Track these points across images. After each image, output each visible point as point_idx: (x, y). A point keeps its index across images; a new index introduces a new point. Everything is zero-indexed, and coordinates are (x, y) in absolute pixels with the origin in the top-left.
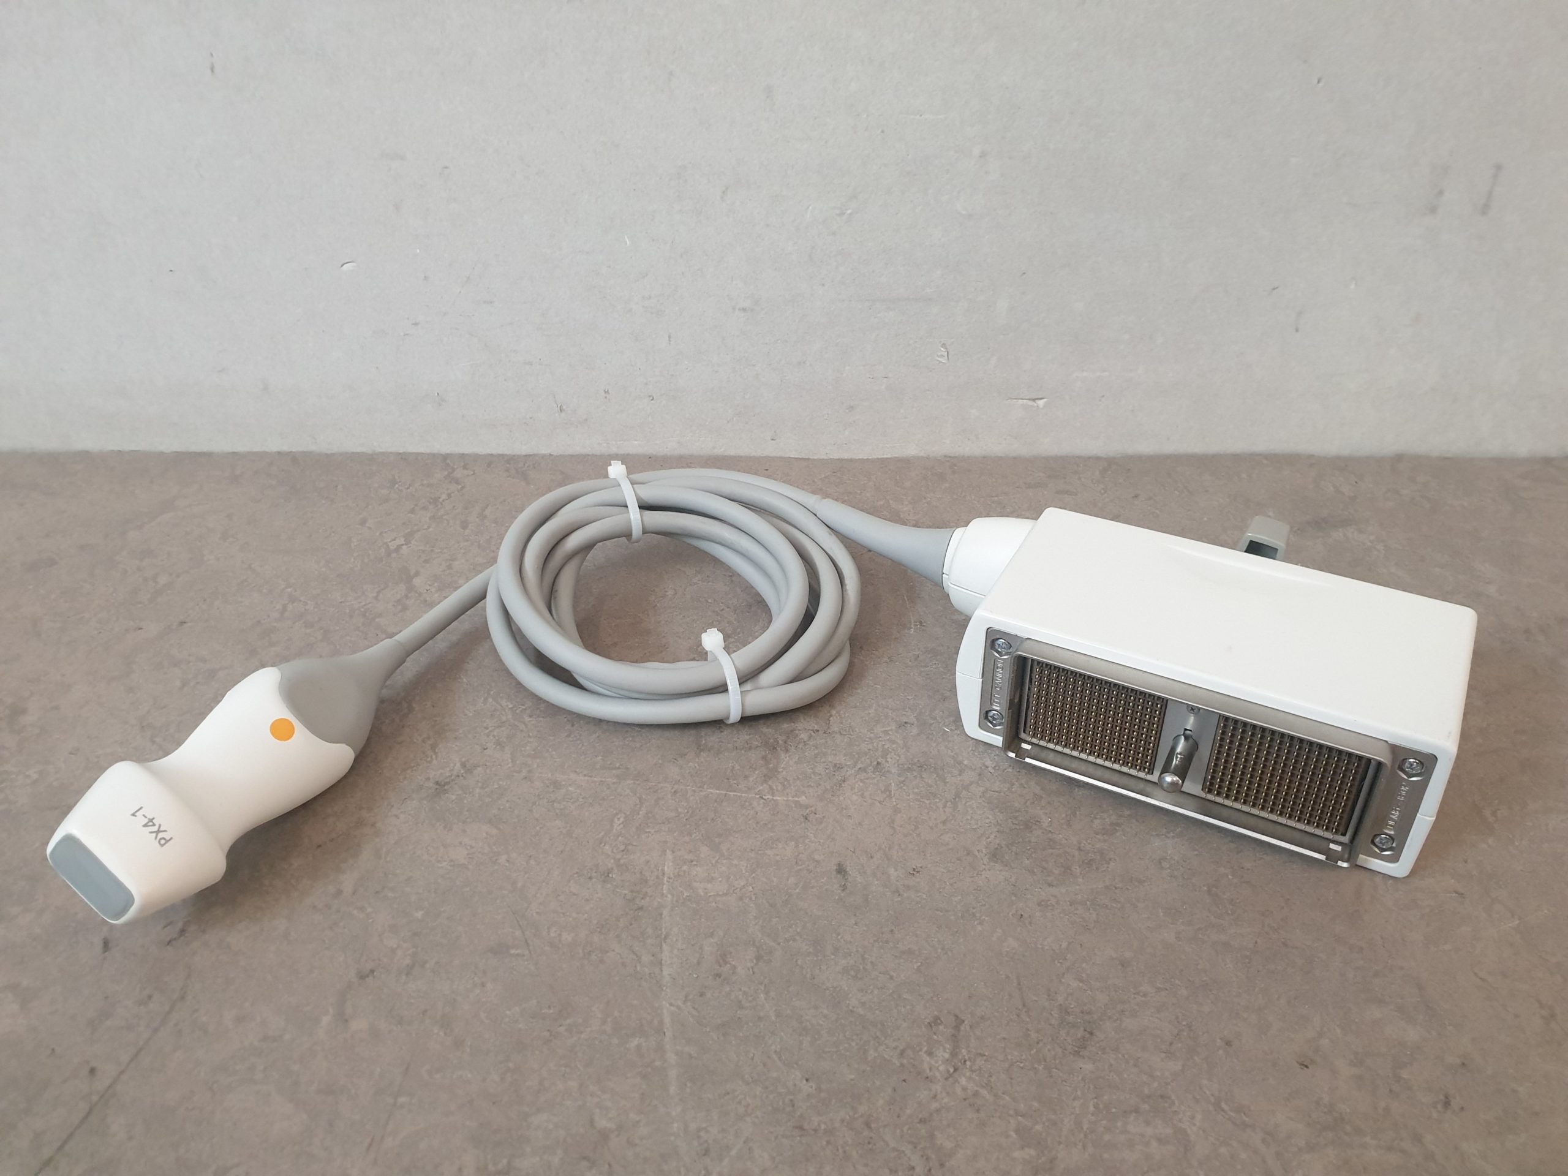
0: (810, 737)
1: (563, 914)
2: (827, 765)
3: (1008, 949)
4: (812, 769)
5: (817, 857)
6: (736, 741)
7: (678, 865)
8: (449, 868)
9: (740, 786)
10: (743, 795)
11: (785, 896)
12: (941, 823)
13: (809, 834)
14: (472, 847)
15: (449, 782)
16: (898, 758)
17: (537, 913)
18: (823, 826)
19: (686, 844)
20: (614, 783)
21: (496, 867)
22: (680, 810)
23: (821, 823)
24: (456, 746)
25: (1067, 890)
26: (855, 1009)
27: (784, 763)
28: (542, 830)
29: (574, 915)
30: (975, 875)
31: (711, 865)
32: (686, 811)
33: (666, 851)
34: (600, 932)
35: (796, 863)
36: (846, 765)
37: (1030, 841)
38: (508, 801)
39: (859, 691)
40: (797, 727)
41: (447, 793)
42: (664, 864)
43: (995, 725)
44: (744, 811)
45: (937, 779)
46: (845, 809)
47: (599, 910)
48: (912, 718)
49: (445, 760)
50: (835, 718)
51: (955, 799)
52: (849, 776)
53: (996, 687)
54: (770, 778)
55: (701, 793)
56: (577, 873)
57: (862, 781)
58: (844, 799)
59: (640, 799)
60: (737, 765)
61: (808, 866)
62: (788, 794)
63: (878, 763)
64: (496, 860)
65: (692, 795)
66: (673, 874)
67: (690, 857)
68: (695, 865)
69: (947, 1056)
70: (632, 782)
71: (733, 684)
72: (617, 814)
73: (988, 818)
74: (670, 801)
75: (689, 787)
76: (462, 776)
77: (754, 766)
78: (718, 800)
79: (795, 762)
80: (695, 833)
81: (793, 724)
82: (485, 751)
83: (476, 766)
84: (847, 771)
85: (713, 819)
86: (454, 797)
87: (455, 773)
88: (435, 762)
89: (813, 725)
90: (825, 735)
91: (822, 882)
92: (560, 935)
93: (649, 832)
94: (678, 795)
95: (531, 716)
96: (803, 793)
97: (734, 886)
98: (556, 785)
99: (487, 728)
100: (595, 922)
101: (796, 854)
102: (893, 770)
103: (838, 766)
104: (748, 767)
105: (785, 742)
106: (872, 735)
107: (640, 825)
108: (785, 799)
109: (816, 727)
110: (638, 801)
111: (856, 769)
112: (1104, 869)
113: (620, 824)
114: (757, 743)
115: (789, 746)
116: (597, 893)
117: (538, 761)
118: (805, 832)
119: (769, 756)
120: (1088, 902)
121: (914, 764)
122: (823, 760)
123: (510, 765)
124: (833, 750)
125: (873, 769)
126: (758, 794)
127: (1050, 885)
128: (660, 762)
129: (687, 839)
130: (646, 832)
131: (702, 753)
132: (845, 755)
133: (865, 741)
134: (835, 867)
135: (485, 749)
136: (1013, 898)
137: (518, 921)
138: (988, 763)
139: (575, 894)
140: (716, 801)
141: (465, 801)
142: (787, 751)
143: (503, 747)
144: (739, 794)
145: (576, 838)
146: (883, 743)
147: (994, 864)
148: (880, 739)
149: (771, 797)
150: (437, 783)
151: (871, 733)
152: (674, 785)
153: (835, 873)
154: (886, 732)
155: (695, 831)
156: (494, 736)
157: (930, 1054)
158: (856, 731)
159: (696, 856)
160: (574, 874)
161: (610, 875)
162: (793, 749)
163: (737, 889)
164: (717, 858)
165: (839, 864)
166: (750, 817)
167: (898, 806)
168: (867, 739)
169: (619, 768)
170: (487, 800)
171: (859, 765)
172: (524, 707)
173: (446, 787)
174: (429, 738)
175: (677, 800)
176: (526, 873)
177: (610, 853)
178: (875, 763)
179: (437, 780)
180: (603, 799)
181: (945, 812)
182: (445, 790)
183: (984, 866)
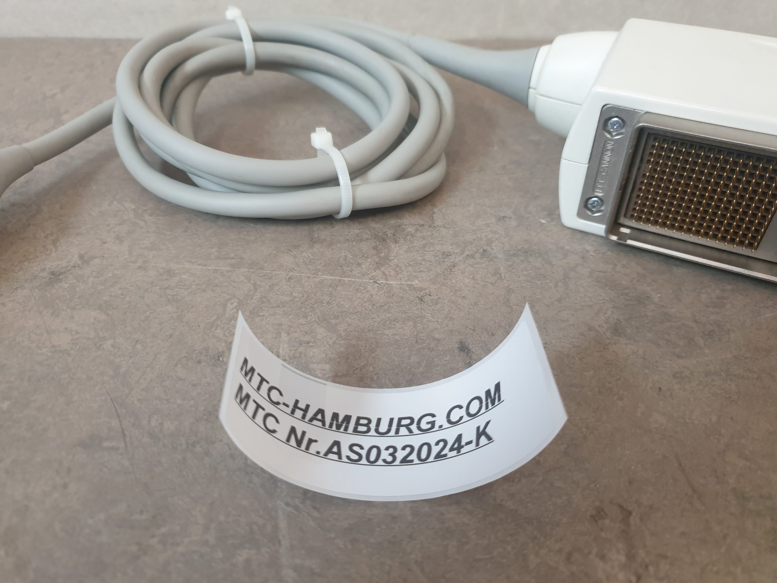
0: (417, 230)
1: (167, 400)
2: (436, 253)
3: (657, 426)
4: (422, 256)
5: (437, 336)
6: (347, 235)
7: (294, 346)
8: (49, 354)
9: (354, 273)
10: (357, 280)
11: (409, 375)
12: (556, 300)
13: (426, 314)
14: (77, 333)
15: (65, 273)
16: (503, 246)
17: (139, 400)
18: (438, 306)
19: (301, 326)
20: (228, 271)
21: (100, 352)
22: (294, 294)
23: (437, 304)
24: (77, 240)
25: (697, 362)
26: (504, 503)
27: (395, 252)
28: (151, 316)
29: (179, 401)
30: (602, 349)
31: (328, 346)
32: (301, 295)
33: (281, 333)
34: (207, 420)
35: (416, 341)
36: (454, 253)
37: (646, 316)
38: (120, 289)
39: (457, 193)
40: (403, 222)
41: (61, 282)
42: (279, 346)
43: (593, 212)
44: (359, 295)
45: (543, 262)
46: (459, 291)
47: (207, 396)
48: (509, 213)
49: (64, 253)
50: (438, 214)
51: (564, 279)
52: (458, 262)
53: (602, 172)
54: (383, 265)
55: (315, 279)
56: (185, 357)
57: (471, 266)
58: (456, 281)
59: (255, 285)
60: (349, 255)
61: (429, 344)
62: (401, 279)
63: (485, 251)
64: (101, 345)
65: (306, 281)
66: (289, 356)
67: (307, 338)
68: (311, 346)
69: (623, 559)
70: (247, 270)
71: (344, 178)
72: (230, 299)
73: (601, 296)
74: (285, 287)
75: (304, 274)
76: (79, 267)
77: (366, 255)
78: (333, 285)
79: (405, 251)
80: (311, 315)
81: (399, 220)
82: (104, 245)
83: (93, 258)
84: (456, 258)
85: (328, 303)
86: (66, 286)
87: (72, 264)
88: (54, 254)
89: (419, 221)
90: (430, 229)
91: (446, 361)
92: (161, 424)
93: (263, 315)
94: (292, 281)
95: (151, 215)
96: (416, 277)
97: (353, 367)
98: (170, 273)
99: (108, 225)
100: (202, 409)
101: (416, 333)
102: (500, 256)
103: (446, 254)
104: (360, 256)
105: (394, 235)
106: (475, 228)
107: (254, 309)
108: (399, 283)
109: (422, 222)
110: (252, 288)
111: (464, 255)
112: (726, 340)
113: (233, 309)
114: (367, 236)
115: (398, 239)
116: (206, 378)
117: (155, 252)
118: (422, 313)
119: (380, 247)
120: (722, 373)
121: (519, 250)
122: (431, 249)
123: (126, 257)
124: (440, 240)
125: (480, 256)
126: (372, 280)
127: (679, 357)
128: (275, 252)
129: (302, 321)
130: (260, 316)
131: (315, 245)
132: (452, 244)
133: (469, 232)
134: (457, 346)
135: (104, 243)
136: (647, 371)
137: (116, 410)
138: (588, 248)
139: (180, 379)
140: (330, 286)
141: (77, 289)
142: (396, 242)
143: (123, 241)
144: (353, 280)
145: (187, 323)
146: (486, 234)
147: (618, 338)
148: (483, 231)
149: (385, 282)
150: (53, 273)
151: (474, 226)
152: (288, 272)
153: (457, 351)
154: (488, 225)
155: (310, 313)
156: (114, 232)
157: (603, 557)
158: (459, 225)
159: (313, 338)
160: (182, 358)
161: (221, 359)
162: (402, 241)
163: (357, 369)
164: (335, 339)
165: (461, 342)
166: (365, 300)
167: (511, 287)
168: (470, 231)
169: (233, 258)
170: (100, 287)
171: (467, 253)
172: (145, 208)
173: (61, 277)
174: (52, 234)
175: (292, 286)
176: (131, 357)
177: (221, 336)
178: (481, 250)
179: (53, 270)
180: (217, 286)
181: (557, 291)
182: (60, 279)
183: (608, 341)
